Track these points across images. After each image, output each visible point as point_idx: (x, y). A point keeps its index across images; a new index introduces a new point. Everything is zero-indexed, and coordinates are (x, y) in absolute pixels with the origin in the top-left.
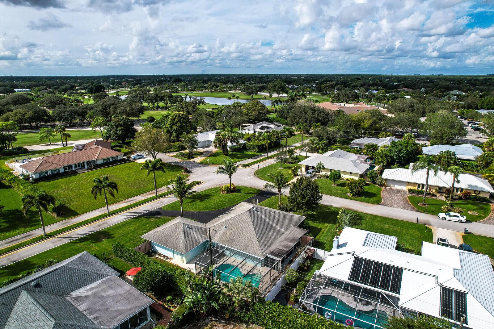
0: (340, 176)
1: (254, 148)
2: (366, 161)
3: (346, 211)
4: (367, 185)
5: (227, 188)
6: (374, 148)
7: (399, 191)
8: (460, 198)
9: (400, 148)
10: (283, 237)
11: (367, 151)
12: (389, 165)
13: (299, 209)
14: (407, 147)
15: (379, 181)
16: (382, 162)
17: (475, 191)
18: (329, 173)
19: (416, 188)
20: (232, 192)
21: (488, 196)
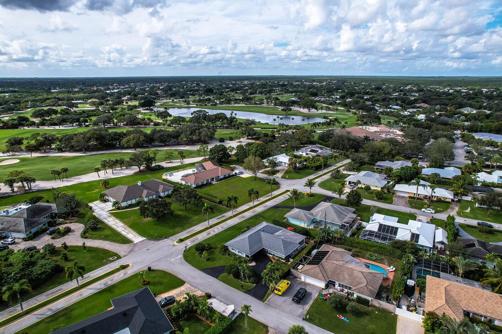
0: (370, 188)
1: (312, 168)
2: (385, 178)
3: (374, 207)
4: (385, 193)
5: (308, 194)
6: (390, 170)
7: (403, 197)
8: (436, 201)
9: (406, 171)
10: (347, 217)
11: (386, 171)
12: (399, 182)
13: (351, 205)
14: (410, 170)
15: (392, 191)
16: (394, 180)
17: (444, 198)
18: (363, 186)
19: (413, 195)
20: (311, 196)
21: (450, 201)
